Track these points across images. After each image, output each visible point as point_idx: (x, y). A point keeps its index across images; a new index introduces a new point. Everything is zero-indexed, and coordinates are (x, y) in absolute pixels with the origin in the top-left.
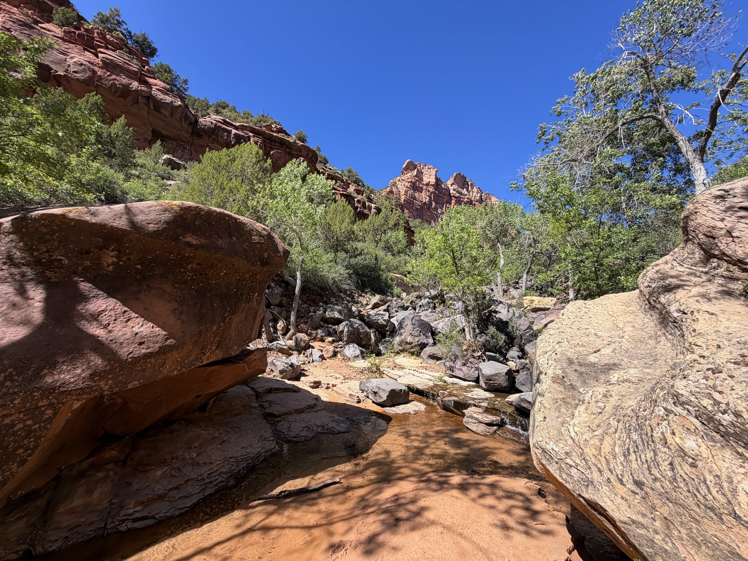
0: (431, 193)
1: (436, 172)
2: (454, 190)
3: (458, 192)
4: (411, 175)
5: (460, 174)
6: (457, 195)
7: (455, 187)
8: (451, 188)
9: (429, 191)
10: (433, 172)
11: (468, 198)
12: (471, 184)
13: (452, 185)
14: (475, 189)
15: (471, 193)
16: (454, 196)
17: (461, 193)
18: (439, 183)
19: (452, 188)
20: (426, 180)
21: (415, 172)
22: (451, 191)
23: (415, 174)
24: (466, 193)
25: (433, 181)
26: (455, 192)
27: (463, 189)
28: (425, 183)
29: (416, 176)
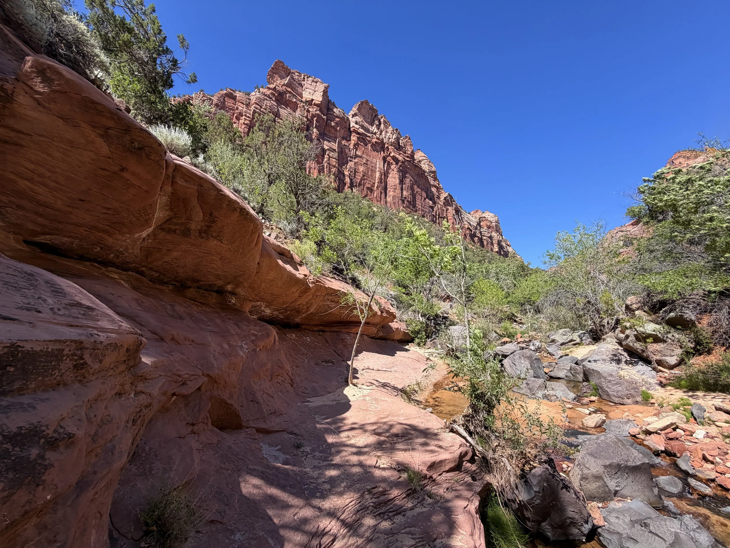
0: (313, 116)
1: (326, 88)
2: (356, 123)
3: (363, 127)
4: (280, 83)
5: (367, 103)
6: (361, 131)
7: (357, 119)
8: (352, 121)
9: (308, 111)
10: (321, 87)
11: (378, 139)
12: (385, 122)
13: (353, 116)
14: (390, 129)
15: (383, 133)
16: (355, 131)
17: (368, 130)
18: (331, 106)
19: (354, 120)
20: (306, 95)
21: (286, 81)
22: (352, 124)
23: (286, 82)
24: (376, 130)
25: (318, 98)
26: (357, 126)
27: (372, 125)
28: (304, 100)
29: (288, 85)
